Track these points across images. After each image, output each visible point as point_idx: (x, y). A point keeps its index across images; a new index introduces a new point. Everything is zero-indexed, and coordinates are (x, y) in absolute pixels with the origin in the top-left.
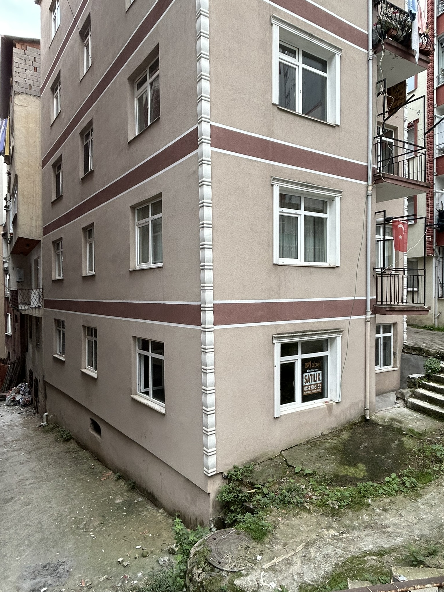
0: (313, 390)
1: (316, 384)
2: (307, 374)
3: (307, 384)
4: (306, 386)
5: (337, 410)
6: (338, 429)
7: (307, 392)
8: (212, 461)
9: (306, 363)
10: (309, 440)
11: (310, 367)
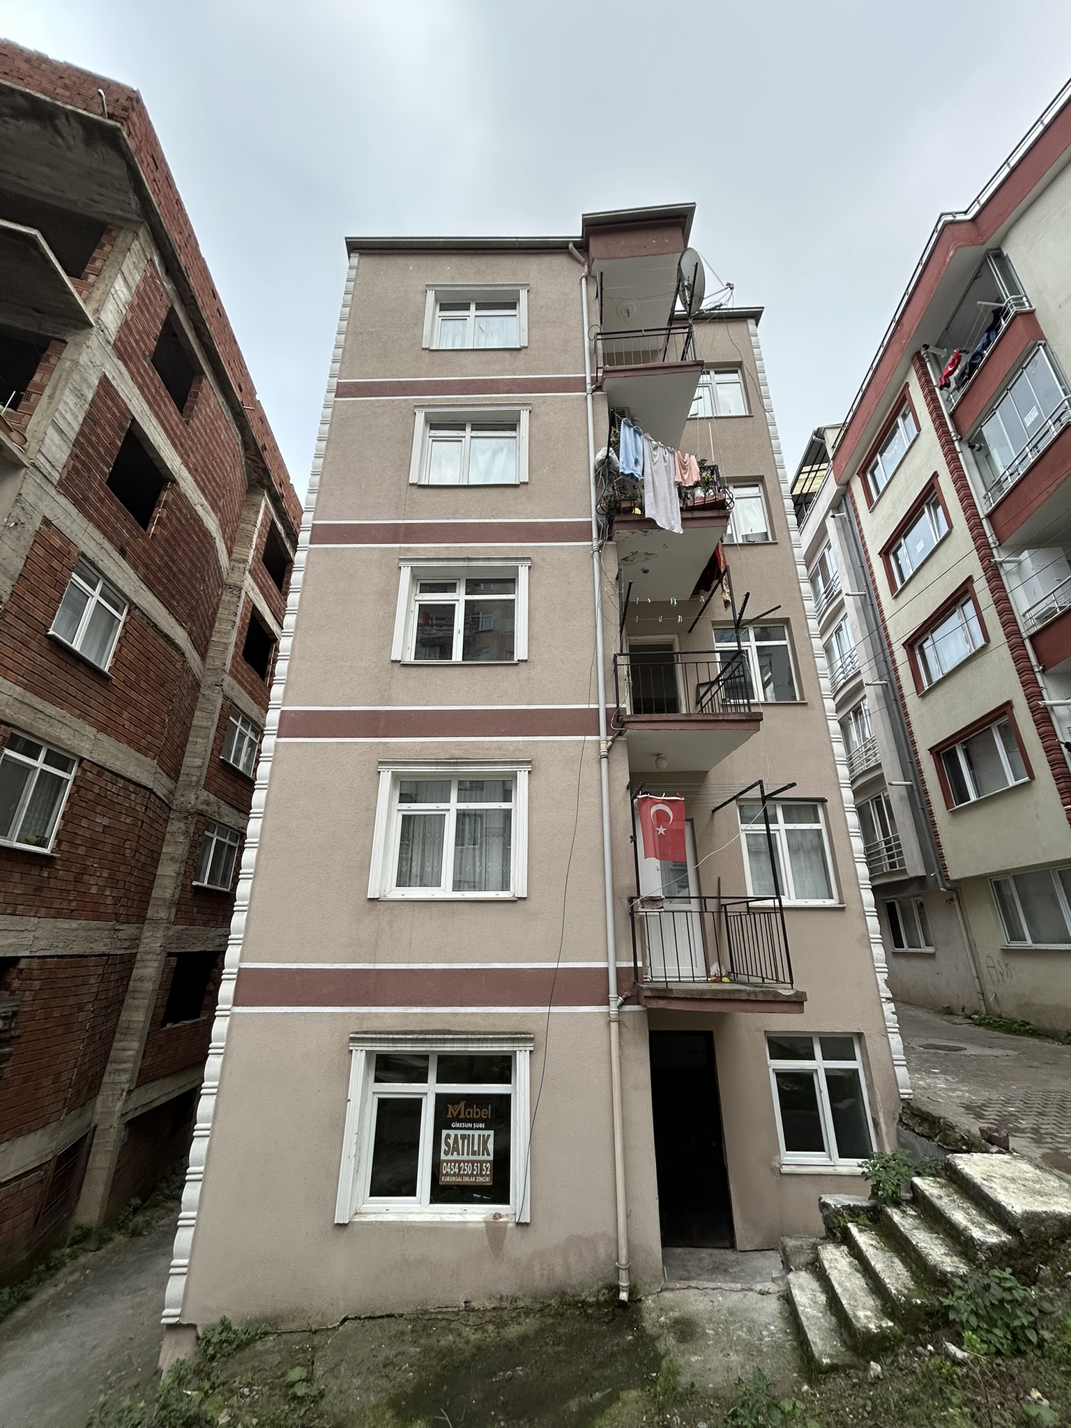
0: (467, 1175)
1: (477, 1162)
2: (452, 1133)
3: (449, 1157)
4: (447, 1162)
5: (518, 1247)
6: (521, 1304)
7: (448, 1179)
8: (175, 1288)
9: (450, 1106)
10: (426, 1312)
11: (462, 1116)
